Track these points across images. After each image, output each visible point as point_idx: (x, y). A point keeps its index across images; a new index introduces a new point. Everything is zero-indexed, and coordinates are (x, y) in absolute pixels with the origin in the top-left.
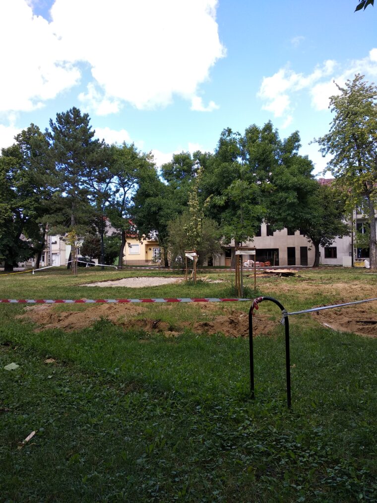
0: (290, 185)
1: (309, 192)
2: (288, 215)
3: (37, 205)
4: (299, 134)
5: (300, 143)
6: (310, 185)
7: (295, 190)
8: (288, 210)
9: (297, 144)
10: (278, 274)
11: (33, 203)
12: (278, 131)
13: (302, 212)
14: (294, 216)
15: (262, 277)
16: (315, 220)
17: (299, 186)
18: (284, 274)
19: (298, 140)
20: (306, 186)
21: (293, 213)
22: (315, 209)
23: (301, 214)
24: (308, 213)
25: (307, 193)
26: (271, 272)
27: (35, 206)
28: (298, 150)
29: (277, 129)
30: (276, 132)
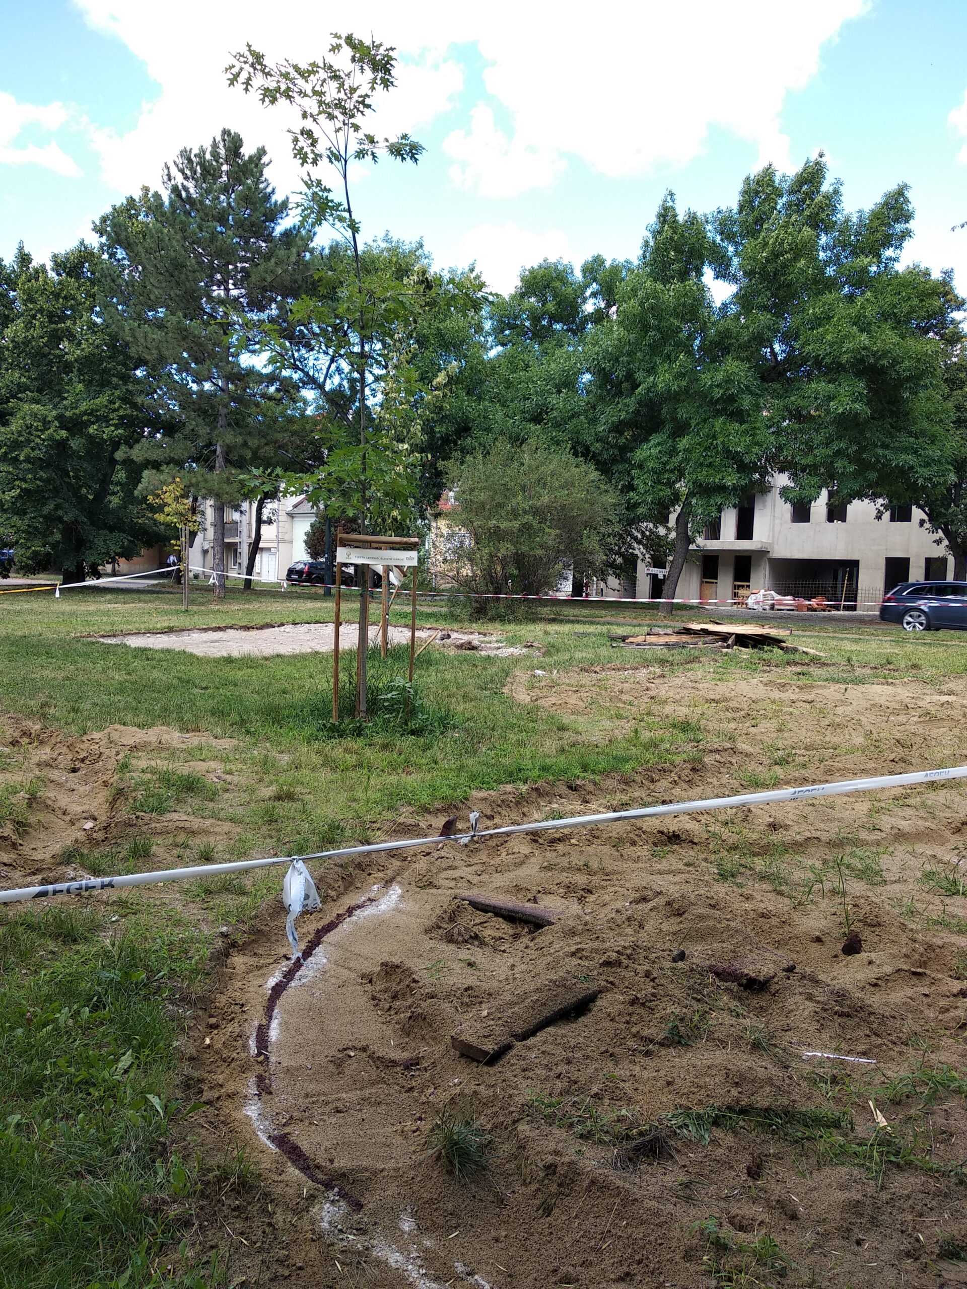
0: (844, 359)
1: (909, 379)
2: (839, 453)
3: (129, 412)
4: (909, 194)
5: (911, 225)
6: (910, 357)
7: (859, 374)
8: (840, 438)
9: (899, 227)
10: (724, 637)
11: (117, 405)
12: (842, 189)
13: (885, 446)
14: (856, 459)
15: (666, 645)
16: (926, 472)
17: (872, 361)
18: (742, 640)
19: (907, 217)
20: (895, 362)
21: (855, 448)
22: (933, 439)
23: (880, 451)
24: (905, 450)
25: (901, 383)
26: (706, 632)
27: (121, 412)
28: (899, 247)
29: (839, 182)
30: (836, 192)
